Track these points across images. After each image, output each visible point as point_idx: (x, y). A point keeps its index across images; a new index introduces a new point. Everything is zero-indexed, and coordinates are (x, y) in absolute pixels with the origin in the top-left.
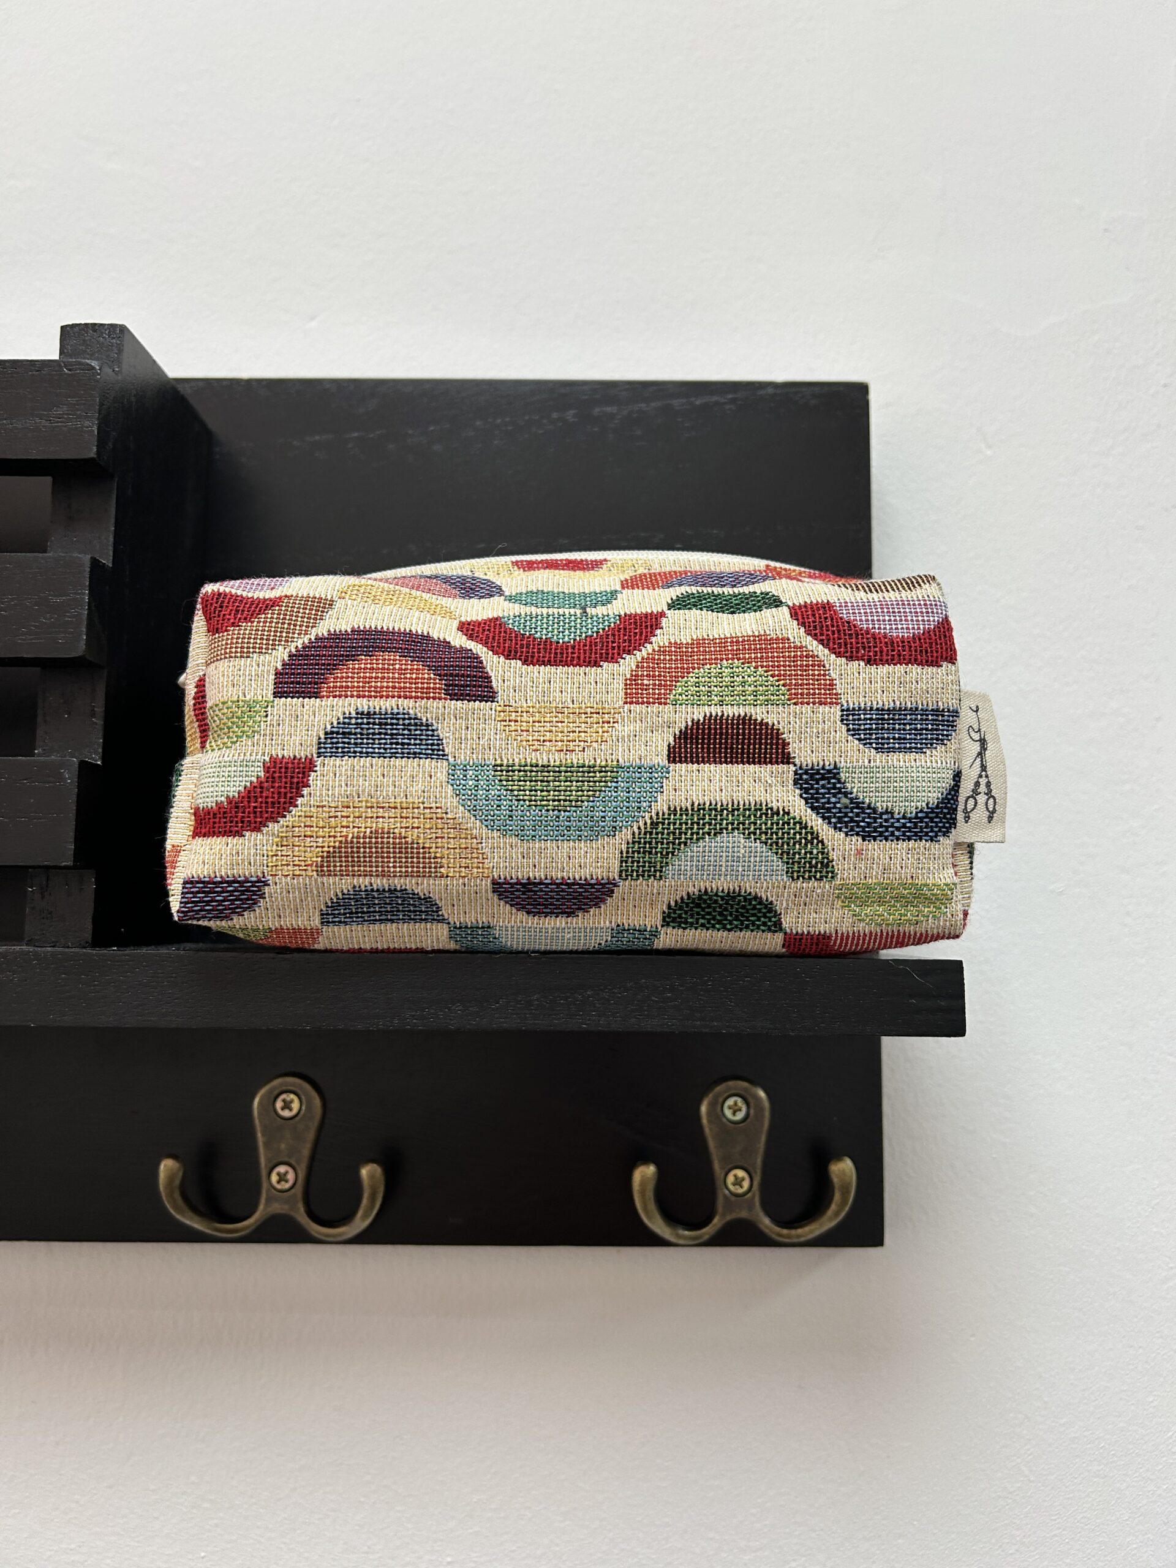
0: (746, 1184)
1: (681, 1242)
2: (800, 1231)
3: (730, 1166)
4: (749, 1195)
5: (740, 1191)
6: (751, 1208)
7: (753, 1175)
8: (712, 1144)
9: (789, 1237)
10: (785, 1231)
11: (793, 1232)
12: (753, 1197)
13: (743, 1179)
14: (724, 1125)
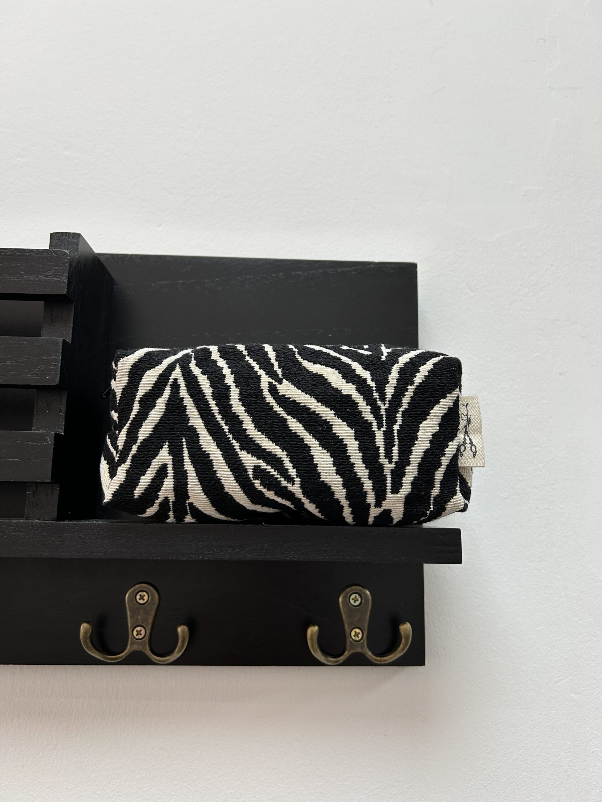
0: (360, 636)
1: (329, 664)
2: (385, 658)
3: (353, 627)
4: (362, 641)
5: (358, 639)
6: (362, 647)
7: (364, 631)
8: (344, 617)
9: (380, 661)
10: (379, 658)
11: (382, 659)
12: (364, 642)
13: (359, 633)
14: (350, 606)
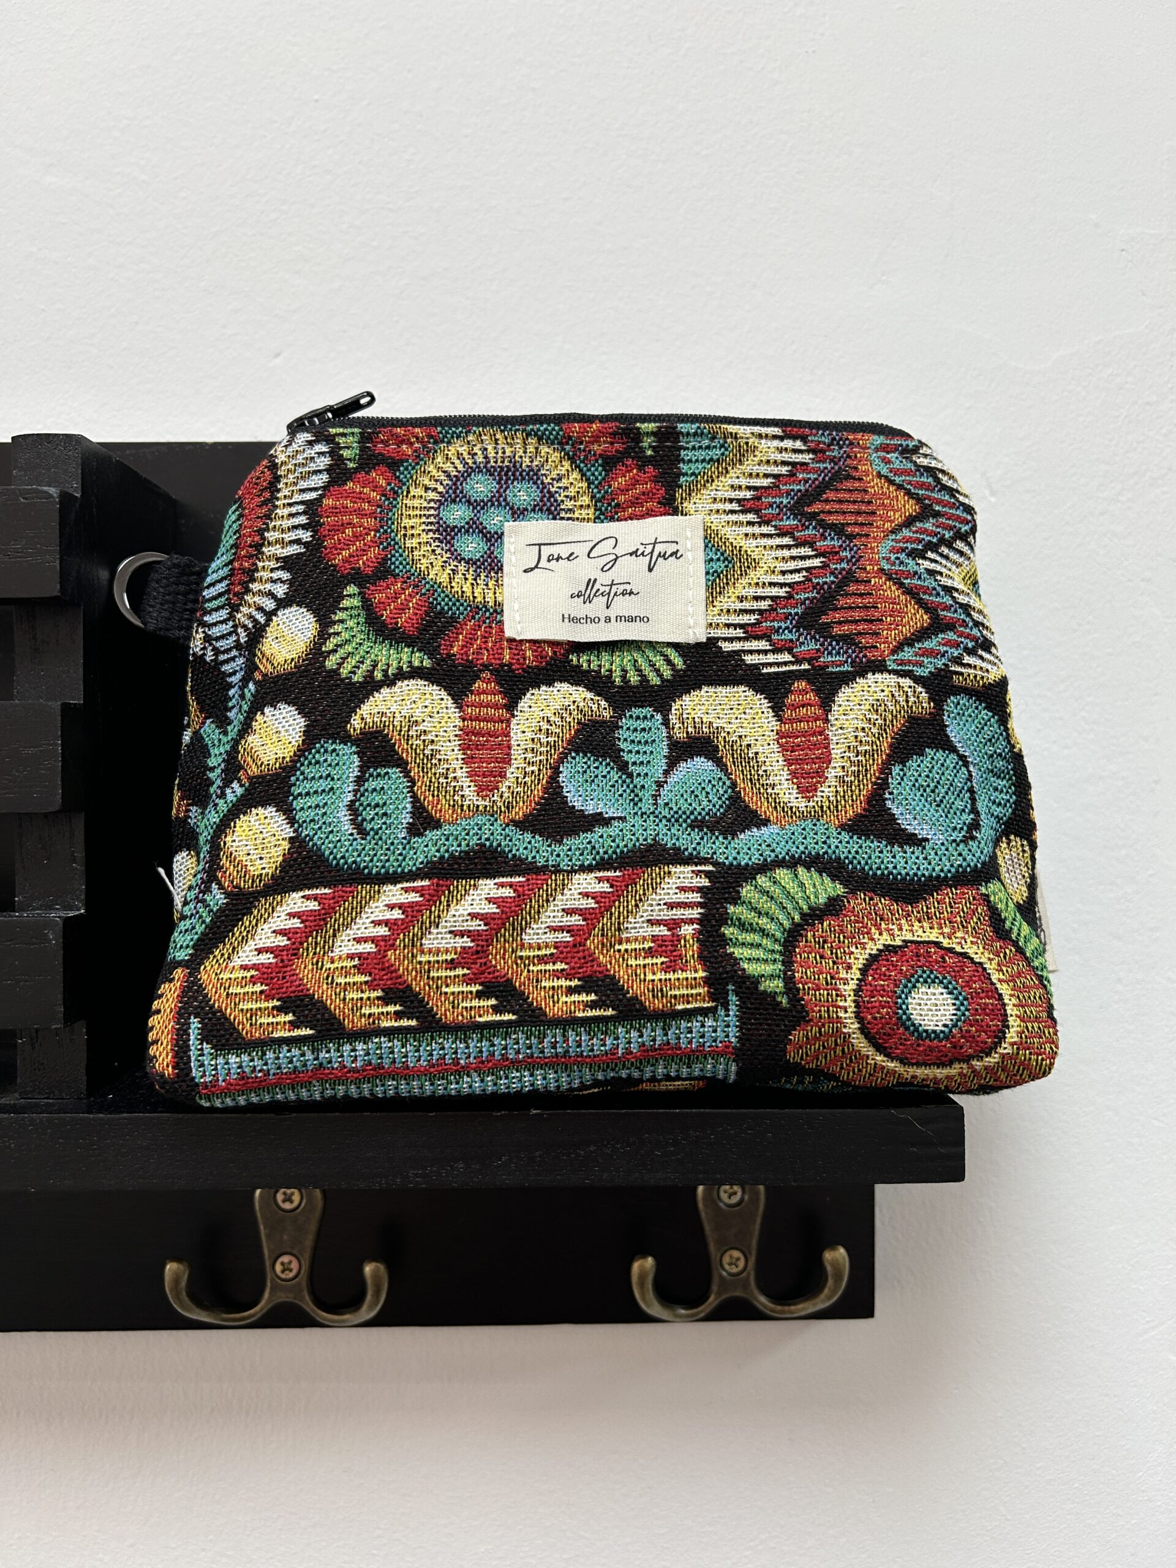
0: (741, 1264)
1: (678, 1320)
2: (793, 1308)
3: (726, 1248)
4: (745, 1274)
5: (734, 1270)
6: (745, 1285)
7: (748, 1256)
8: (707, 1228)
9: (783, 1312)
10: (779, 1308)
11: (786, 1308)
12: (749, 1274)
13: (738, 1259)
14: (720, 1208)
